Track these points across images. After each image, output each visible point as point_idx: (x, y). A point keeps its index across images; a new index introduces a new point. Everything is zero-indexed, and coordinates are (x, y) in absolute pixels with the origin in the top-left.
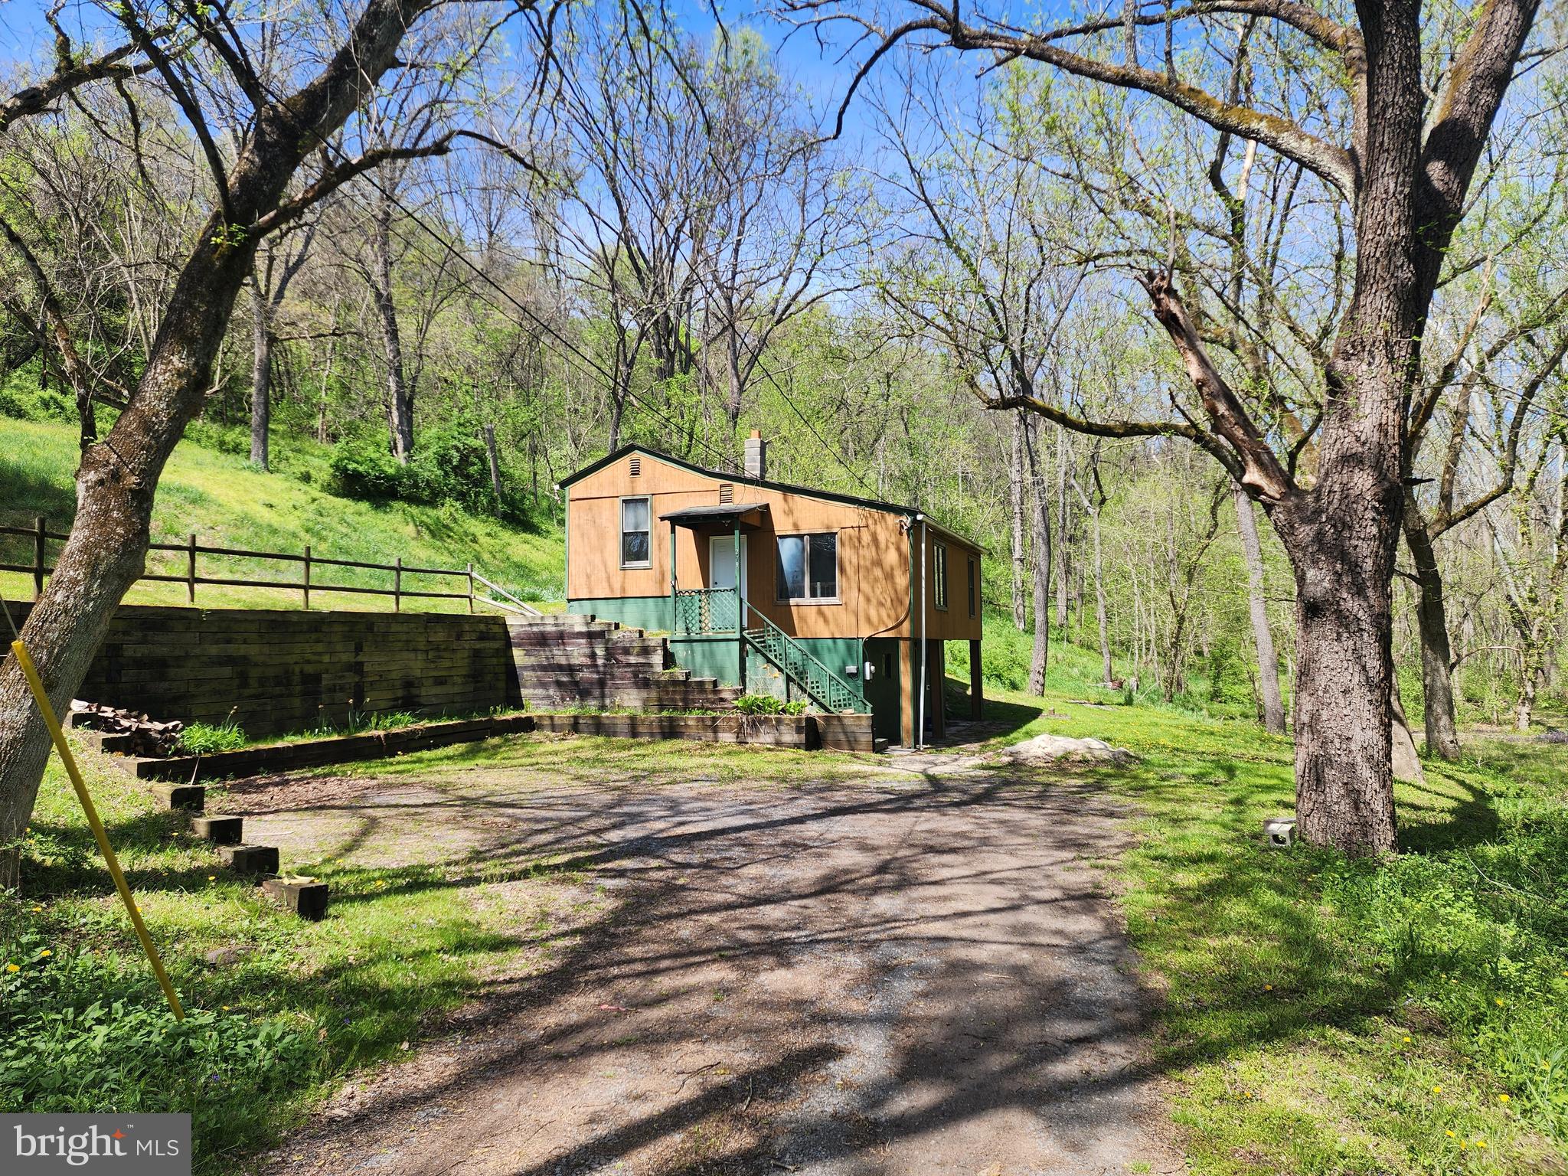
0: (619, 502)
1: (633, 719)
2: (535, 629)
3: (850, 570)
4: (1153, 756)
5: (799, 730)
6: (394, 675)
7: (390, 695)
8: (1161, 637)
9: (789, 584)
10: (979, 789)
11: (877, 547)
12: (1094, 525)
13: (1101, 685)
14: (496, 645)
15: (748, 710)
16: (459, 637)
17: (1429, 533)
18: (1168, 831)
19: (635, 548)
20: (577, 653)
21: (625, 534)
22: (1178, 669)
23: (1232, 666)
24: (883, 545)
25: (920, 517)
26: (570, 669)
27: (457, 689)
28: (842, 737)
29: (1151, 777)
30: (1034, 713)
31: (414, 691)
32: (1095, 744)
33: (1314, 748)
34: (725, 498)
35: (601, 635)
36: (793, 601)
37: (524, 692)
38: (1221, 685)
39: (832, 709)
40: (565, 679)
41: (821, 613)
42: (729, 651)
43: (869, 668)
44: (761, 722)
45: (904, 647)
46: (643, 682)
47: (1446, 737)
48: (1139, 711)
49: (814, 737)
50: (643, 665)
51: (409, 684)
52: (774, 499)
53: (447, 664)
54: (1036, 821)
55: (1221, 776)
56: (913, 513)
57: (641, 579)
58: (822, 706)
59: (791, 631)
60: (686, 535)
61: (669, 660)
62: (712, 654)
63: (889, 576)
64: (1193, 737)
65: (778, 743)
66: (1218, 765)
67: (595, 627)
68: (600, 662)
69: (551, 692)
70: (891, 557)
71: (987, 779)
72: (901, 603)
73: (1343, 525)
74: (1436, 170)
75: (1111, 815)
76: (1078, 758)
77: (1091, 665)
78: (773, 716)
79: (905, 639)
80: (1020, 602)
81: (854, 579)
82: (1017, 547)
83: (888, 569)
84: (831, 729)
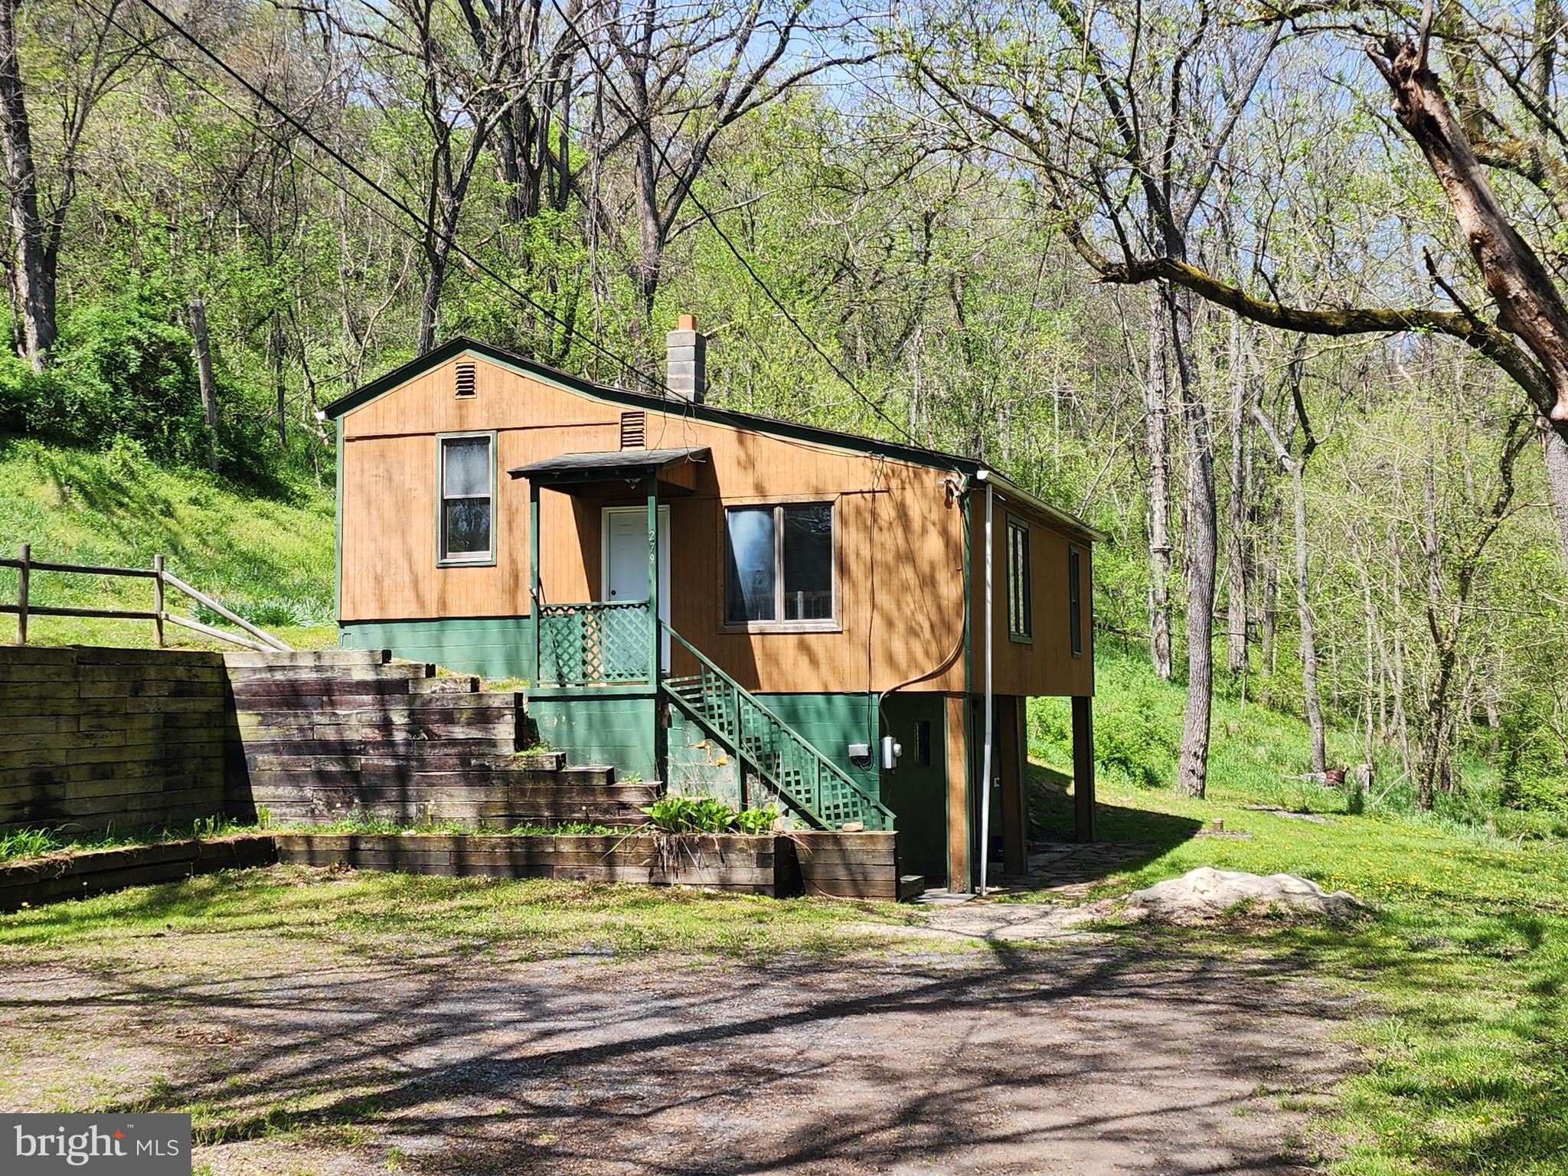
0: (435, 443)
1: (459, 840)
2: (279, 676)
3: (856, 569)
4: (1398, 907)
5: (762, 861)
6: (15, 761)
7: (8, 798)
8: (1412, 692)
9: (747, 596)
10: (1086, 967)
11: (907, 527)
12: (1294, 490)
13: (1306, 777)
14: (205, 705)
15: (671, 823)
16: (136, 691)
18: (1422, 1043)
19: (464, 527)
20: (356, 720)
21: (446, 503)
22: (1442, 748)
23: (1538, 743)
24: (916, 525)
25: (982, 475)
26: (344, 750)
27: (131, 787)
28: (841, 874)
29: (1393, 945)
30: (1186, 829)
31: (53, 790)
32: (1295, 885)
34: (631, 435)
35: (400, 686)
36: (753, 626)
37: (257, 792)
38: (1518, 776)
39: (823, 821)
40: (333, 768)
41: (804, 647)
42: (636, 717)
43: (890, 748)
44: (695, 847)
45: (953, 710)
46: (478, 774)
48: (1373, 824)
49: (790, 873)
50: (478, 742)
51: (43, 777)
52: (720, 440)
53: (115, 740)
54: (1188, 1024)
55: (1517, 942)
56: (969, 467)
57: (476, 585)
58: (805, 816)
59: (750, 680)
60: (558, 505)
61: (526, 733)
62: (606, 721)
63: (928, 582)
64: (1469, 873)
65: (725, 885)
66: (1511, 921)
67: (391, 673)
68: (399, 736)
69: (308, 792)
70: (932, 547)
71: (1101, 950)
72: (949, 628)
75: (1321, 1013)
76: (1264, 910)
77: (1288, 741)
78: (716, 835)
79: (956, 695)
80: (1162, 627)
81: (864, 585)
82: (1158, 529)
83: (926, 569)
84: (821, 859)
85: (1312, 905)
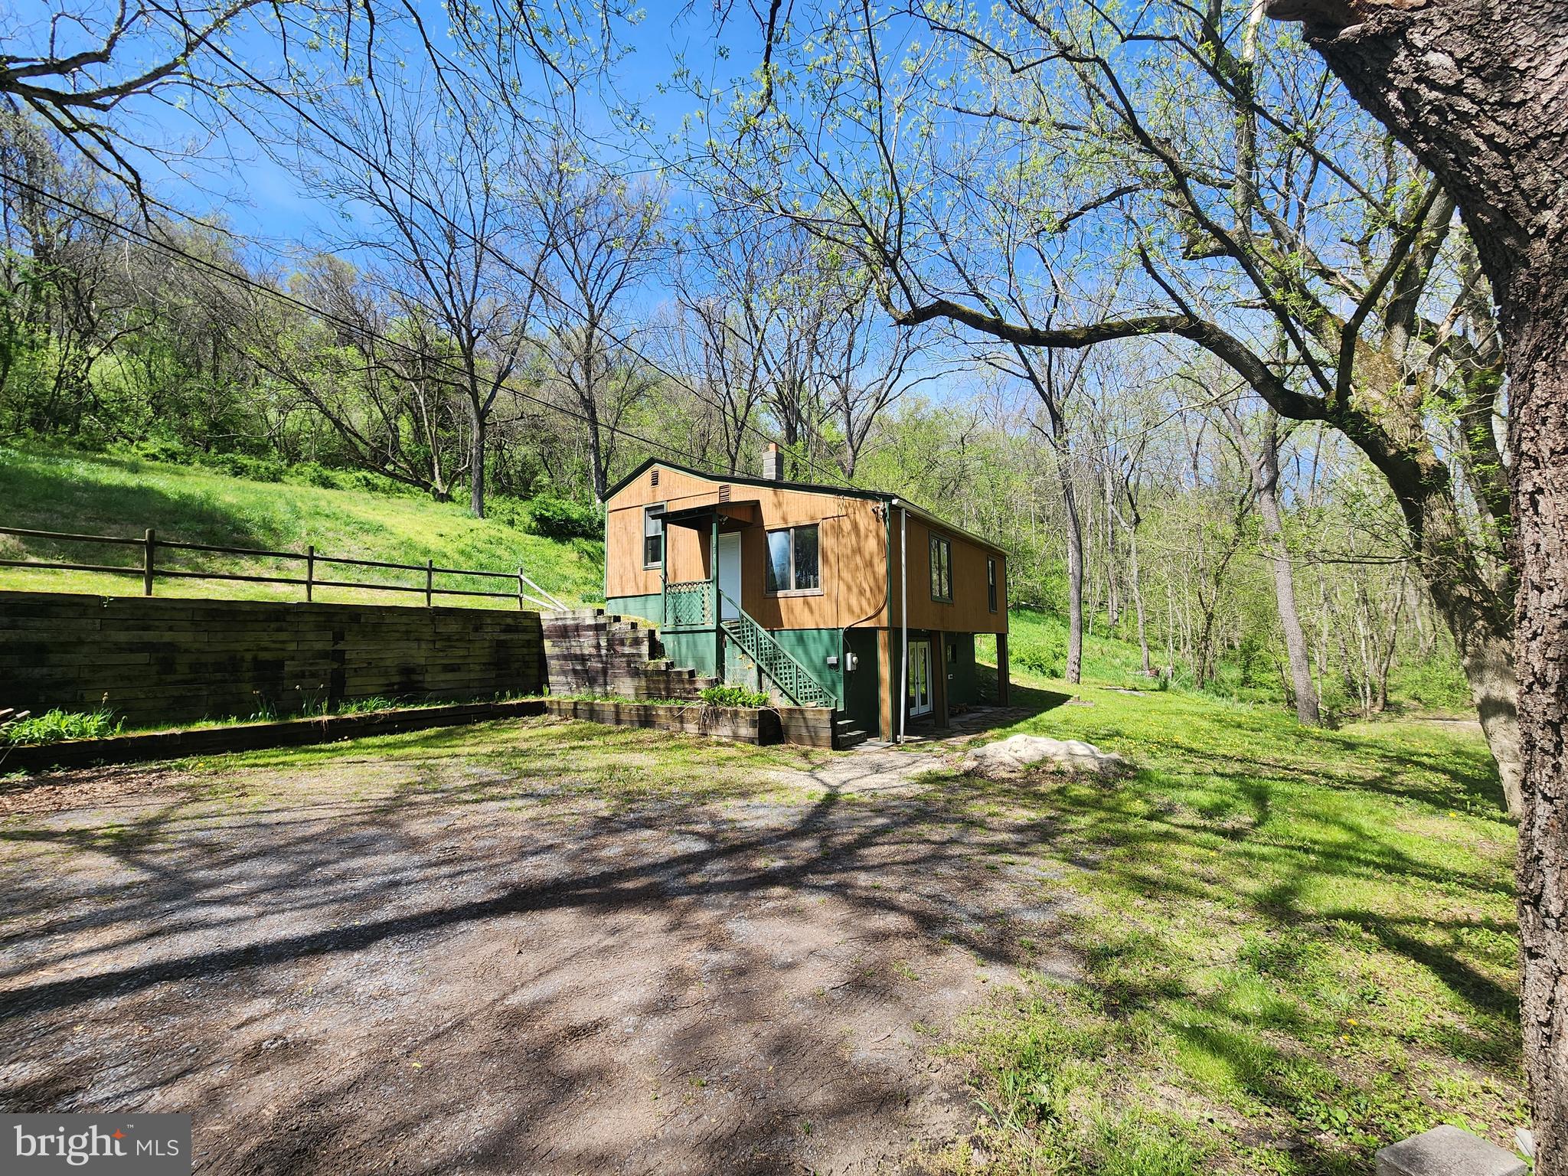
0: (642, 509)
2: (560, 623)
3: (832, 558)
5: (753, 724)
6: (388, 663)
7: (382, 681)
9: (777, 577)
11: (858, 535)
13: (1139, 672)
14: (524, 637)
15: (712, 700)
16: (477, 629)
19: (656, 549)
20: (586, 644)
21: (647, 539)
22: (1209, 659)
23: (1260, 657)
24: (862, 533)
25: (895, 502)
26: (582, 659)
28: (804, 732)
31: (416, 677)
34: (723, 498)
35: (605, 627)
36: (780, 594)
37: (551, 679)
38: (1251, 672)
39: (799, 701)
40: (579, 667)
41: (806, 604)
42: (706, 642)
43: (851, 659)
45: (882, 637)
46: (635, 673)
48: (1171, 697)
49: (771, 731)
50: (633, 655)
51: (407, 671)
52: (764, 495)
53: (461, 653)
56: (888, 498)
57: (658, 578)
59: (778, 623)
61: (656, 649)
62: (696, 644)
63: (870, 564)
65: (736, 737)
67: (601, 620)
68: (604, 652)
69: (570, 679)
70: (871, 545)
72: (880, 590)
76: (1051, 768)
77: (1132, 656)
79: (883, 629)
81: (835, 567)
83: (868, 557)
84: (794, 723)
85: (1092, 765)
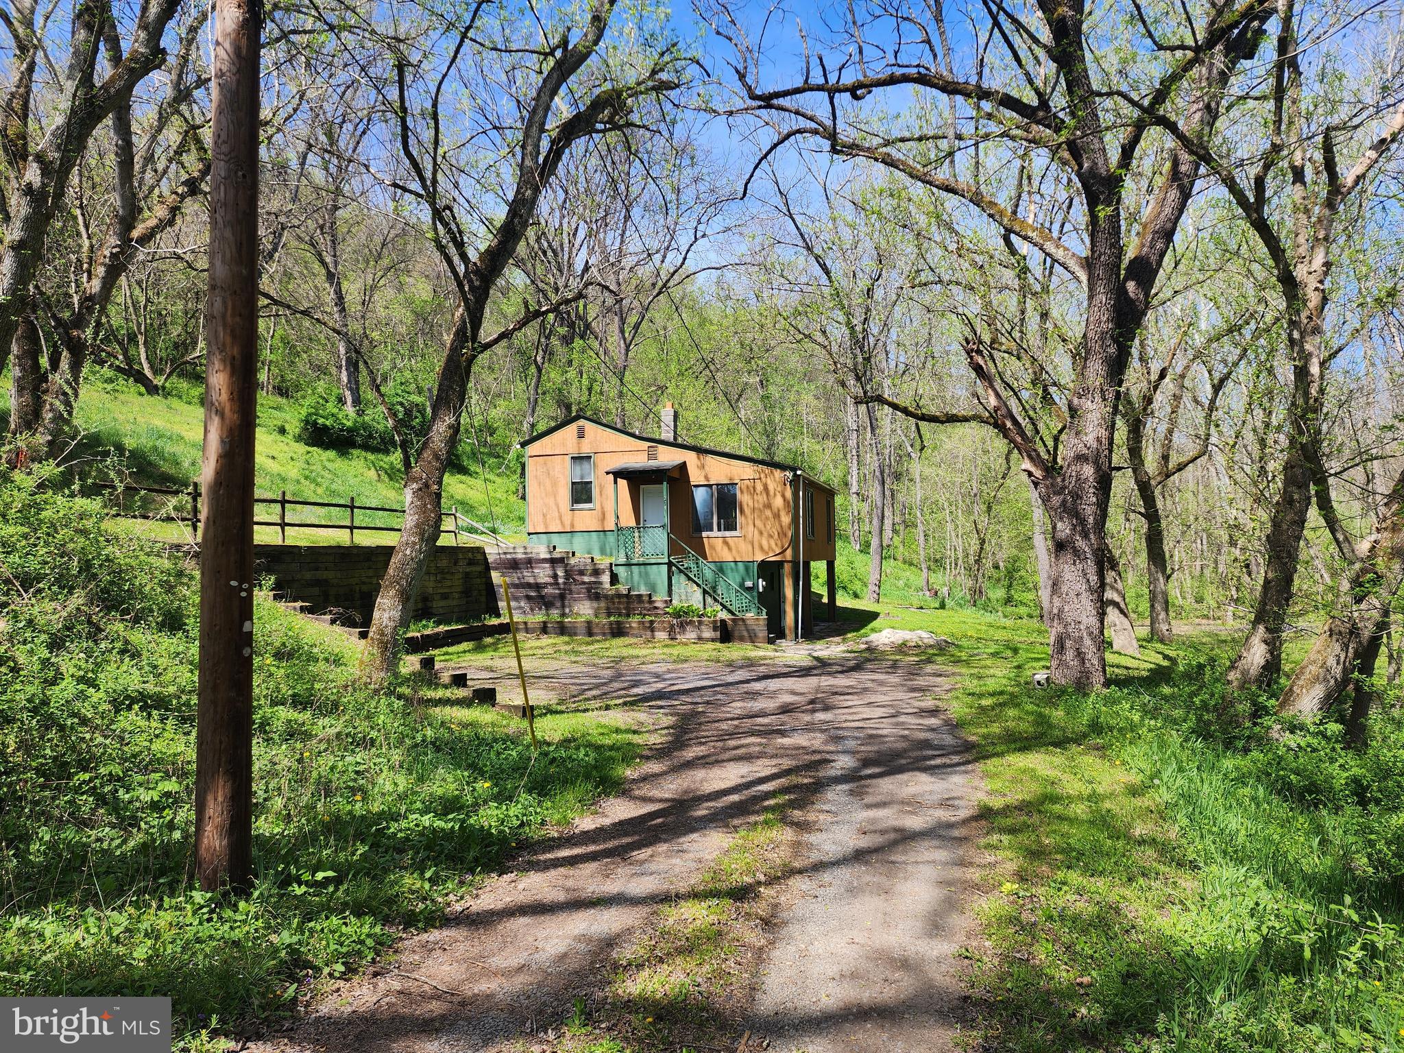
0: (568, 458)
1: (589, 623)
2: (508, 556)
3: (747, 511)
4: (964, 643)
5: (715, 629)
8: (967, 556)
9: (702, 521)
10: (852, 663)
11: (768, 494)
12: (916, 468)
13: (921, 593)
14: (479, 568)
15: (677, 614)
16: (455, 564)
17: (1153, 482)
18: (975, 682)
19: (581, 493)
20: (542, 574)
21: (573, 483)
22: (980, 580)
23: (1021, 577)
24: (772, 493)
25: (799, 472)
26: (538, 587)
27: (455, 603)
28: (745, 634)
29: (963, 655)
30: (874, 616)
31: (429, 604)
32: (924, 635)
33: (1060, 629)
34: (652, 456)
35: (561, 560)
36: (704, 534)
37: (500, 604)
38: (1013, 592)
39: (737, 613)
40: (533, 594)
41: (726, 543)
42: (659, 572)
43: (761, 583)
44: (687, 623)
45: (787, 568)
46: (594, 594)
47: (1164, 627)
48: (951, 613)
49: (725, 634)
50: (595, 583)
51: (425, 599)
52: (690, 458)
53: (448, 583)
54: (893, 679)
55: (1009, 653)
56: (794, 469)
57: (586, 517)
58: (730, 611)
59: (705, 557)
60: (623, 483)
61: (614, 579)
62: (647, 574)
63: (777, 516)
64: (991, 631)
65: (700, 639)
66: (1008, 647)
67: (556, 555)
68: (561, 581)
69: (522, 604)
70: (778, 502)
71: (854, 658)
72: (785, 535)
73: (1077, 496)
74: (1131, 286)
75: (940, 675)
77: (912, 578)
78: (695, 619)
79: (788, 562)
80: (856, 527)
81: (750, 517)
82: (855, 483)
83: (776, 511)
84: (737, 628)
85: (931, 642)
